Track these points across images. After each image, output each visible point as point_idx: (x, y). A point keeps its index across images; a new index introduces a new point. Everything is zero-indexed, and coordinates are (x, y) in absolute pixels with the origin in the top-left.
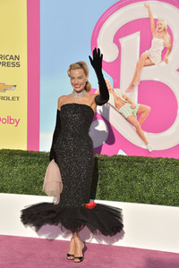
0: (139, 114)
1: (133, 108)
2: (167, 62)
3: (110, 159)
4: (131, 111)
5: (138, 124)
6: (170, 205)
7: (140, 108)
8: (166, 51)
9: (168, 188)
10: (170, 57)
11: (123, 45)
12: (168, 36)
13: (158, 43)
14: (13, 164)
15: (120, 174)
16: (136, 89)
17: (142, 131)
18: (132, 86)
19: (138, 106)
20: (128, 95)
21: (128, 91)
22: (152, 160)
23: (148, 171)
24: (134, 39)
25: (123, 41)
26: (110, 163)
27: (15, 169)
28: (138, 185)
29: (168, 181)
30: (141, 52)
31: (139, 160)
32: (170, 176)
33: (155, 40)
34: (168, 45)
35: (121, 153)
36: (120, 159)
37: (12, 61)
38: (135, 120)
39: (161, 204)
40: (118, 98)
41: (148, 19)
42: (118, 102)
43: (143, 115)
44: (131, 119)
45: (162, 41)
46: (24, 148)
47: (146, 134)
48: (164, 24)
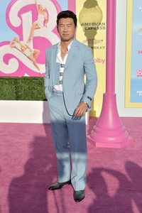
0: (34, 55)
1: (31, 51)
3: (20, 79)
4: (30, 53)
5: (34, 59)
7: (35, 51)
10: (48, 25)
11: (23, 18)
12: (46, 13)
13: (41, 17)
15: (25, 86)
16: (32, 41)
17: (36, 63)
18: (30, 39)
19: (33, 50)
20: (28, 44)
21: (28, 42)
23: (40, 84)
24: (28, 15)
25: (23, 16)
26: (20, 81)
28: (35, 92)
30: (33, 21)
34: (47, 18)
35: (26, 75)
36: (26, 79)
38: (32, 57)
40: (23, 46)
41: (35, 5)
42: (23, 48)
43: (36, 55)
45: (43, 16)
47: (38, 65)
48: (44, 7)
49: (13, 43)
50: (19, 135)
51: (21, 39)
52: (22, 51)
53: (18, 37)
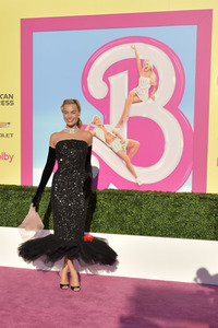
0: (128, 149)
1: (123, 143)
2: (154, 99)
3: (102, 193)
4: (121, 146)
5: (128, 158)
6: (159, 236)
7: (130, 143)
8: (153, 89)
9: (157, 220)
10: (157, 95)
11: (112, 83)
12: (154, 75)
13: (145, 81)
14: (8, 198)
15: (110, 207)
16: (125, 125)
17: (131, 165)
18: (122, 122)
19: (127, 141)
20: (117, 130)
21: (118, 127)
22: (141, 193)
23: (138, 204)
24: (122, 78)
25: (112, 79)
26: (101, 197)
27: (10, 204)
28: (128, 218)
29: (157, 213)
31: (129, 193)
32: (159, 208)
33: (142, 79)
34: (155, 84)
35: (112, 186)
36: (111, 192)
37: (6, 100)
38: (125, 154)
39: (150, 235)
40: (108, 134)
41: (135, 60)
42: (108, 137)
43: (132, 150)
44: (121, 154)
45: (148, 80)
46: (18, 183)
47: (135, 168)
48: (151, 64)
49: (92, 128)
50: (96, 298)
51: (107, 121)
52: (107, 142)
53: (100, 116)
